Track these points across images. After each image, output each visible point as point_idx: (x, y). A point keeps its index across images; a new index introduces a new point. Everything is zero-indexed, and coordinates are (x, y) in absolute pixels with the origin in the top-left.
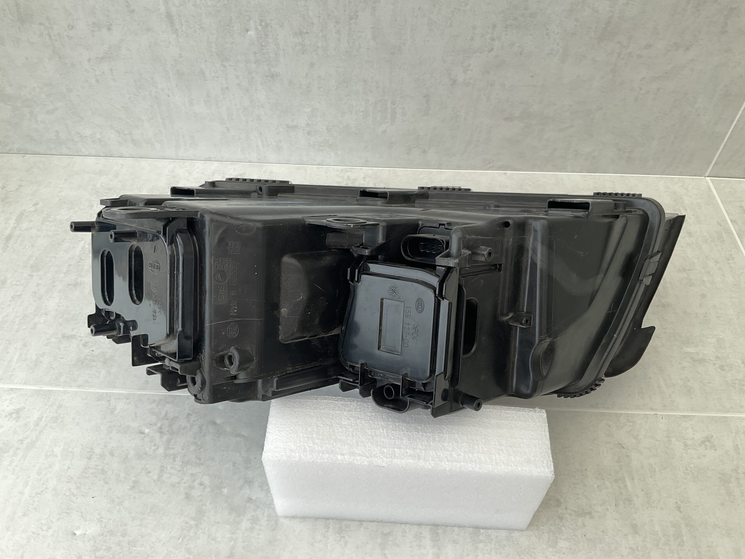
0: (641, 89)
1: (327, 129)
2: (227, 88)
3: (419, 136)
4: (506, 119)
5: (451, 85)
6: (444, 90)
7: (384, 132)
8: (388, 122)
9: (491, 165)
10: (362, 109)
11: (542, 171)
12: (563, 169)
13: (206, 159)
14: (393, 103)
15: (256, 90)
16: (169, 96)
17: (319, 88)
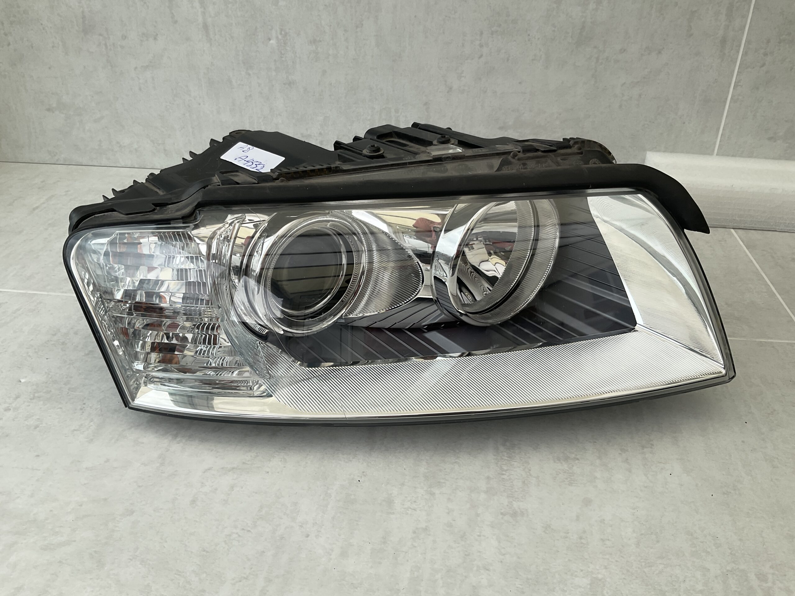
2: (250, 96)
5: (448, 92)
6: (442, 97)
15: (275, 98)
16: (200, 104)
17: (330, 96)
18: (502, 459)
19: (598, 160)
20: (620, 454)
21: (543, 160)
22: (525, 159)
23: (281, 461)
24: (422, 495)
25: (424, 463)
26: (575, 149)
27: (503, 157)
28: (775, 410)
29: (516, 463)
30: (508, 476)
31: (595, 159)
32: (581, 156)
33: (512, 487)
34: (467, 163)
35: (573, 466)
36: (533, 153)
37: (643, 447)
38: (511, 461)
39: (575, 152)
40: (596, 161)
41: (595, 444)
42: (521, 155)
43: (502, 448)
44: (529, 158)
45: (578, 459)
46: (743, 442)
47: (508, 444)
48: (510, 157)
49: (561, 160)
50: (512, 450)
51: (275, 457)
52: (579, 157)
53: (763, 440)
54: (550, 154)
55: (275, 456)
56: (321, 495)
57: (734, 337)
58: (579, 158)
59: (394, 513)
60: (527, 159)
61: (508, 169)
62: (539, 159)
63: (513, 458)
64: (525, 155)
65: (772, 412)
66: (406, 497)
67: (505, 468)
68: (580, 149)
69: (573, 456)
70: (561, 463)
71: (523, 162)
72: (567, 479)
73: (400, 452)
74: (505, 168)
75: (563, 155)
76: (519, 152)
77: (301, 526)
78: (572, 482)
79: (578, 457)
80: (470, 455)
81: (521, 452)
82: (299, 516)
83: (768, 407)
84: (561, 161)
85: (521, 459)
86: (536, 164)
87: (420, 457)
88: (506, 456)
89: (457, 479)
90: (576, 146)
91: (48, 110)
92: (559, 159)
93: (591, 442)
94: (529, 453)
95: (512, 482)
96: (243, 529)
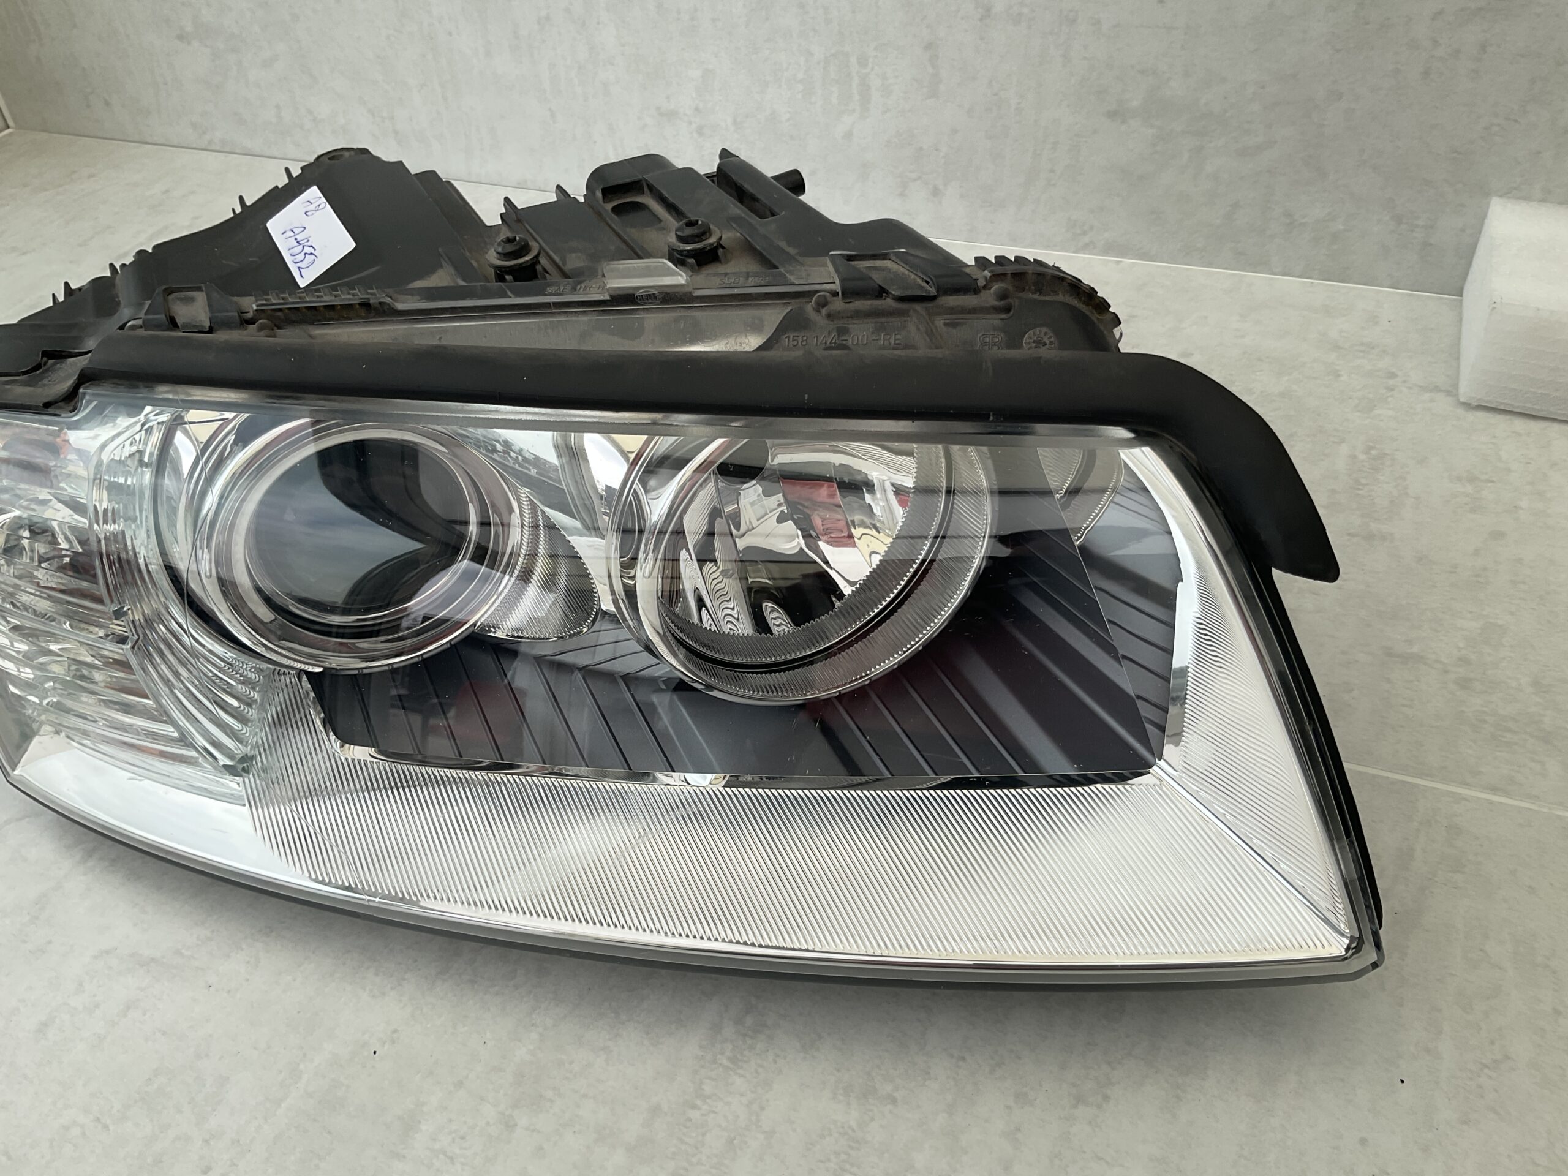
0: (1436, 43)
1: (735, 122)
2: (548, 18)
3: (921, 149)
4: (1112, 115)
5: (981, 20)
6: (967, 31)
7: (848, 135)
8: (854, 111)
9: (1086, 239)
10: (800, 76)
11: (1209, 265)
12: (1260, 264)
13: (519, 184)
14: (863, 62)
15: (598, 23)
16: (450, 34)
17: (714, 20)
18: (714, 1061)
19: (1050, 334)
20: (1009, 1107)
21: (895, 321)
22: (848, 317)
23: (248, 962)
24: (488, 1123)
25: (534, 1036)
26: (988, 298)
27: (793, 304)
28: (1507, 1057)
29: (738, 1081)
30: (702, 1115)
31: (1044, 329)
32: (1004, 316)
33: (697, 1148)
34: (697, 314)
35: (872, 1119)
36: (869, 299)
37: (1079, 1100)
38: (731, 1072)
39: (988, 305)
40: (1046, 334)
41: (961, 1063)
42: (838, 304)
43: (729, 1031)
44: (857, 315)
45: (894, 1101)
46: (1363, 1141)
47: (749, 1020)
48: (809, 307)
49: (945, 324)
50: (749, 1041)
51: (242, 950)
52: (995, 320)
53: (1426, 1150)
54: (918, 307)
55: (244, 946)
56: (281, 1072)
57: (1507, 794)
58: (997, 323)
59: (404, 1157)
60: (852, 317)
61: (795, 343)
62: (884, 320)
63: (740, 1063)
64: (847, 305)
65: (1495, 1061)
66: (450, 1121)
67: (708, 1088)
68: (1003, 296)
69: (888, 1088)
70: (849, 1104)
71: (840, 323)
72: (837, 1154)
73: (497, 994)
74: (788, 337)
75: (952, 311)
76: (835, 294)
77: (207, 1142)
78: (848, 1167)
79: (896, 1095)
80: (647, 1034)
81: (768, 1051)
82: (215, 1113)
83: (1492, 1043)
84: (944, 329)
85: (760, 1070)
86: (873, 333)
87: (534, 1016)
88: (728, 1054)
89: (585, 1096)
90: (996, 287)
91: (180, 38)
92: (939, 322)
93: (952, 1056)
94: (785, 1058)
95: (704, 1134)
96: (98, 1120)
